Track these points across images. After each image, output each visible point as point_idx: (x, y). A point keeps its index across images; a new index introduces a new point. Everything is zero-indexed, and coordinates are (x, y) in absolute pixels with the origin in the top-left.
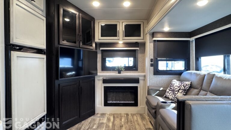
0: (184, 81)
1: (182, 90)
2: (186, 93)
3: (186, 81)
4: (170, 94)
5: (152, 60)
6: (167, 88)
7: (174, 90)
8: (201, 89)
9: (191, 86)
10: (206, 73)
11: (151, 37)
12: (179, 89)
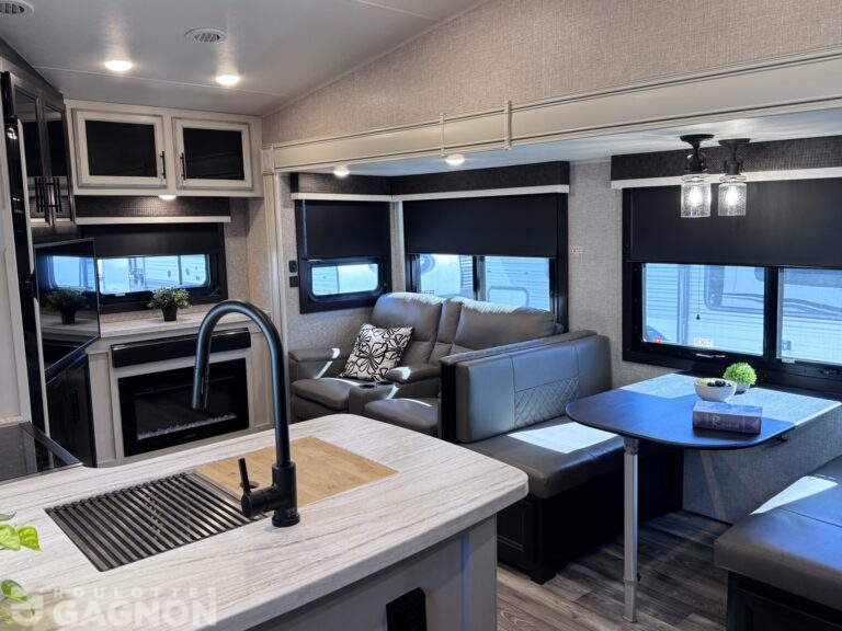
0: (396, 327)
1: (393, 350)
2: (401, 358)
3: (401, 326)
4: (362, 368)
5: (292, 267)
6: (351, 352)
7: (371, 355)
8: (435, 340)
9: (414, 337)
10: (443, 300)
11: (288, 189)
12: (384, 349)
